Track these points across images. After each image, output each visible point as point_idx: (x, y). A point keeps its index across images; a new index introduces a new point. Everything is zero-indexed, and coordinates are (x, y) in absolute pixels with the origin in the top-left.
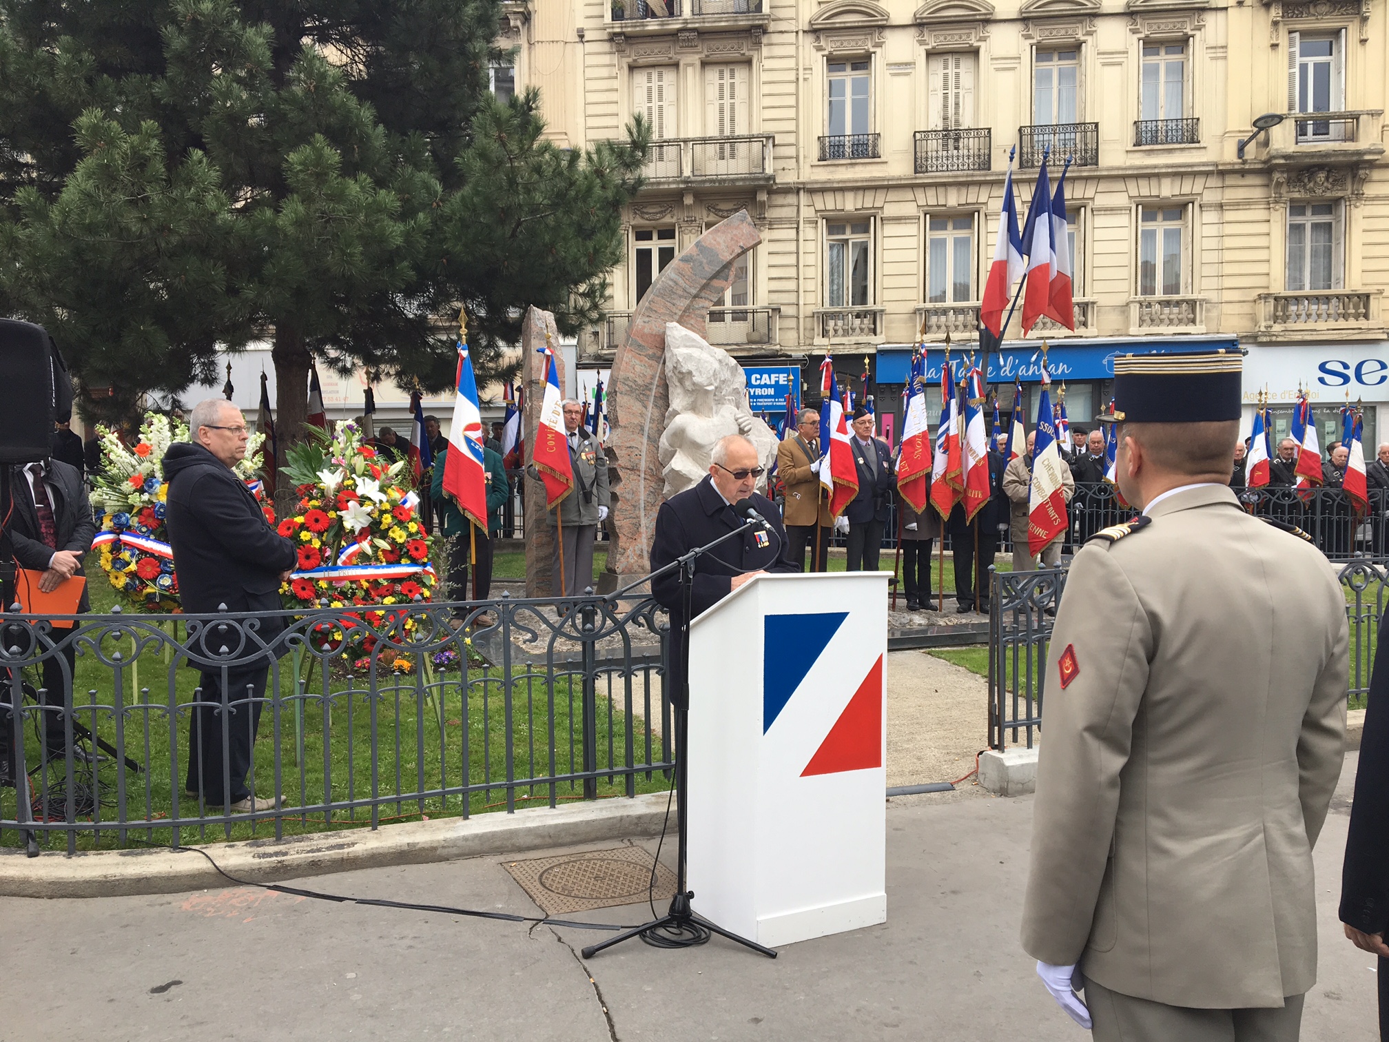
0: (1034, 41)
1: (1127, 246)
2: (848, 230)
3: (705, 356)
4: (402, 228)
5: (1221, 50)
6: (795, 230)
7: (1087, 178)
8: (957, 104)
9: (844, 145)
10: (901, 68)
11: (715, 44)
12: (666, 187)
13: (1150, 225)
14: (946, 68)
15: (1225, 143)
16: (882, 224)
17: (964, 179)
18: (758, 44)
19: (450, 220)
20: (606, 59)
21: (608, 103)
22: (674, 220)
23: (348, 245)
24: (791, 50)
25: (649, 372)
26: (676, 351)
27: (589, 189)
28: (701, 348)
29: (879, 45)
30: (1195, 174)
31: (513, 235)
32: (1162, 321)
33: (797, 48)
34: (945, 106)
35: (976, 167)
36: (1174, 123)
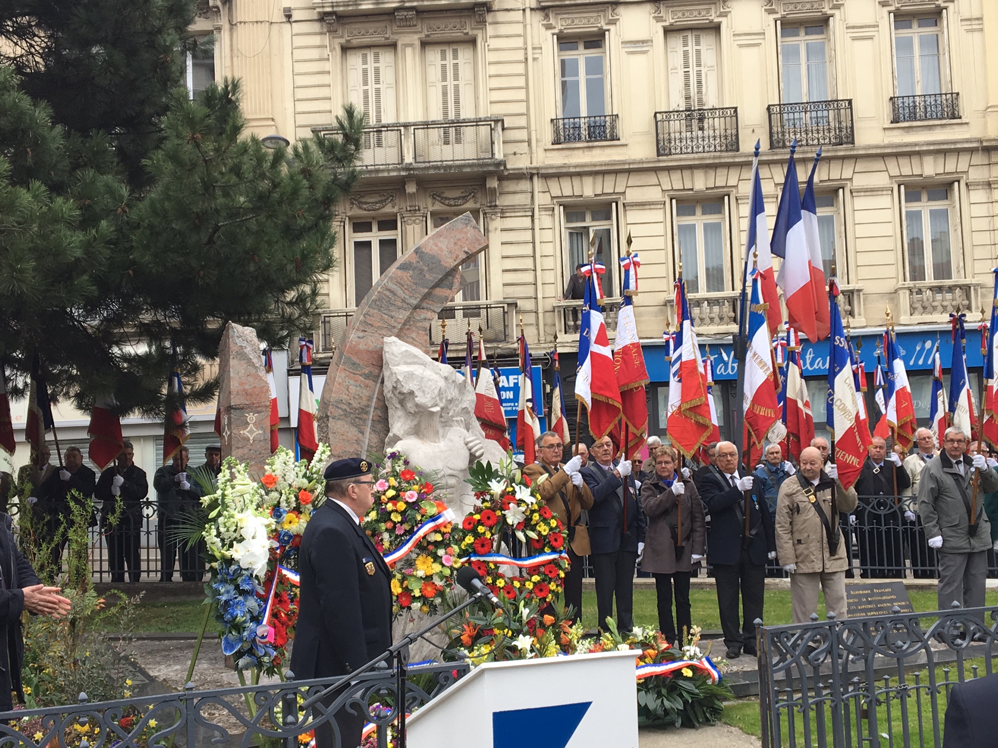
0: (778, 16)
1: (892, 229)
2: (588, 217)
3: (428, 373)
4: (81, 238)
5: (977, 22)
6: (529, 219)
7: (843, 158)
8: (699, 83)
9: (579, 127)
10: (639, 45)
11: (435, 23)
12: (386, 174)
13: (915, 206)
14: (685, 45)
15: (989, 119)
16: (625, 211)
17: (711, 161)
18: (482, 23)
19: (138, 226)
20: (316, 40)
21: (319, 86)
22: (395, 210)
23: (19, 260)
24: (518, 29)
25: (365, 393)
26: (395, 369)
27: (295, 192)
28: (424, 364)
29: (613, 22)
30: (958, 152)
31: (210, 241)
32: (934, 308)
33: (525, 26)
34: (687, 85)
35: (724, 148)
36: (933, 98)
